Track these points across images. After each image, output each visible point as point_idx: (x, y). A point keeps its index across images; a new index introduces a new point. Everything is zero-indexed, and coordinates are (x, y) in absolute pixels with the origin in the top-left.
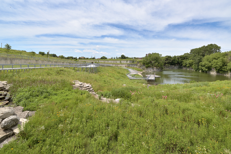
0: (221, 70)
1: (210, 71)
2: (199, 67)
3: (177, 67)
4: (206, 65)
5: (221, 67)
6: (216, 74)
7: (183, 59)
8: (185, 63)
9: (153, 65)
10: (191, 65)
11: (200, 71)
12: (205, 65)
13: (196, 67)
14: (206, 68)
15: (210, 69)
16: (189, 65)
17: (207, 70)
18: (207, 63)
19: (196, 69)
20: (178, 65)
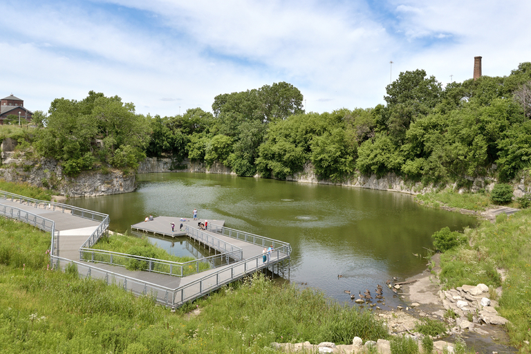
0: (336, 170)
1: (295, 175)
2: (257, 162)
3: (166, 163)
4: (287, 155)
5: (336, 161)
6: (316, 182)
7: (188, 130)
8: (197, 145)
9: (104, 161)
10: (222, 154)
11: (256, 176)
12: (280, 155)
13: (245, 162)
14: (285, 164)
15: (296, 166)
16: (215, 155)
17: (287, 170)
18: (288, 146)
19: (244, 169)
20: (169, 157)
